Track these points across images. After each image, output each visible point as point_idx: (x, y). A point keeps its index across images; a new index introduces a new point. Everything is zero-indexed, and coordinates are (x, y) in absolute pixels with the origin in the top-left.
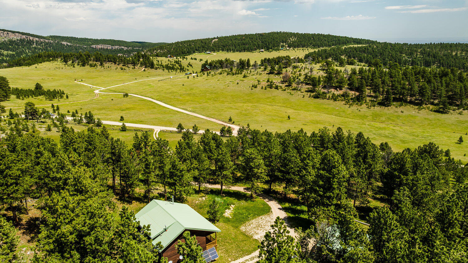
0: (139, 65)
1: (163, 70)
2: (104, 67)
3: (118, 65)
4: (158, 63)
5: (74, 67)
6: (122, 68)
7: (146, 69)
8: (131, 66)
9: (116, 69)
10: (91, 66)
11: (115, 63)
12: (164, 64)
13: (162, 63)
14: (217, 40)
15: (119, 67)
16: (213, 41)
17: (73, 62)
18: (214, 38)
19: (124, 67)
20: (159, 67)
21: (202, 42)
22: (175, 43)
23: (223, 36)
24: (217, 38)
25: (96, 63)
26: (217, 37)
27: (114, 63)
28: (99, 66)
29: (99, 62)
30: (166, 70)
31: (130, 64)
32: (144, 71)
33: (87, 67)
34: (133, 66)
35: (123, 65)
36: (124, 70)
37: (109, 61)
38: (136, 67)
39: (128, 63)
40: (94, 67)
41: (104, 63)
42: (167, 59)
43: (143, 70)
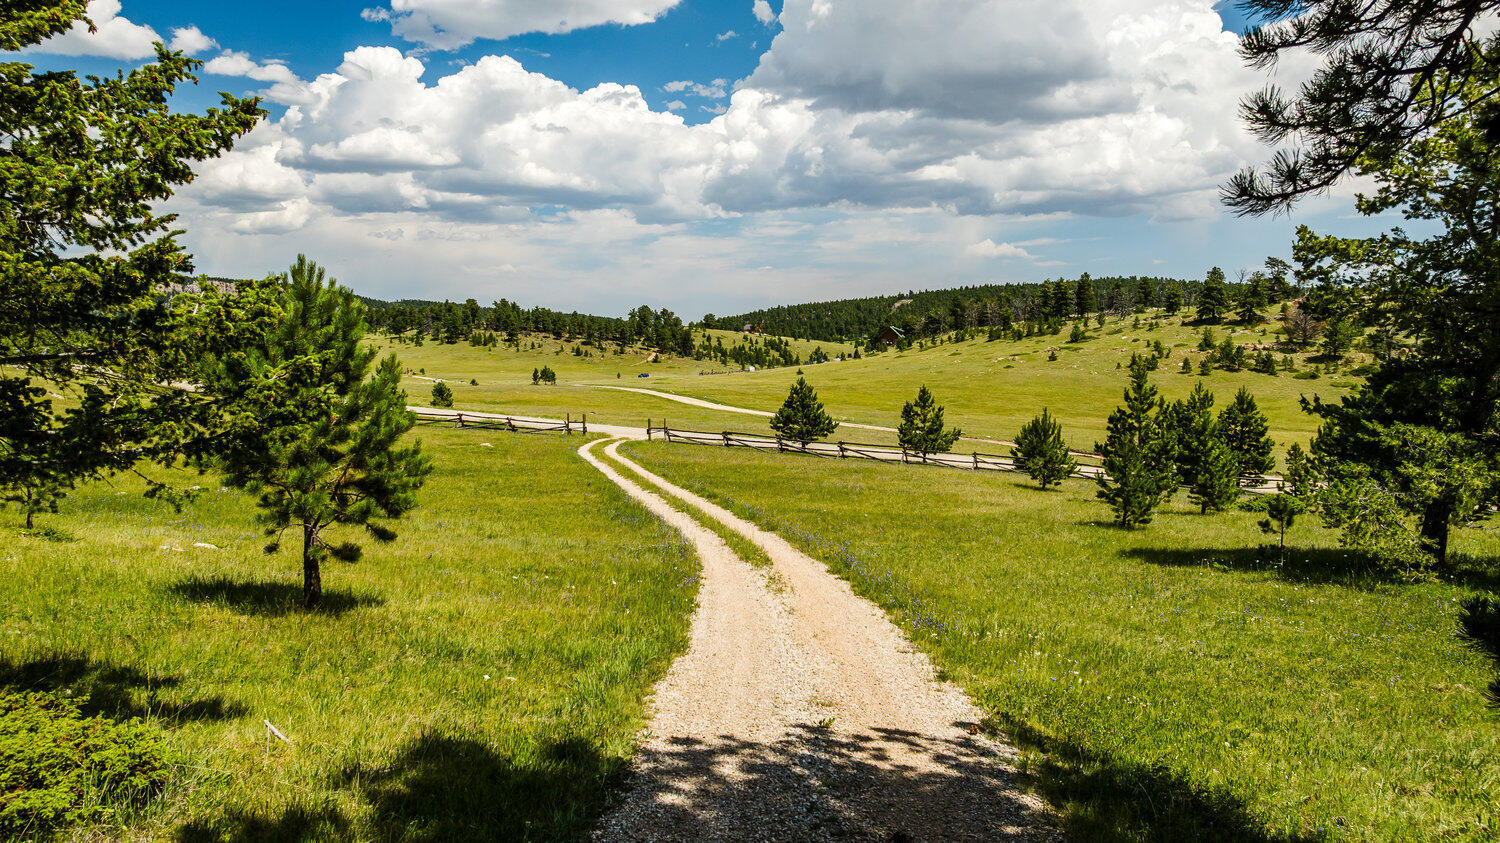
0: (639, 344)
1: (724, 362)
2: (517, 346)
3: (568, 341)
4: (707, 343)
5: (419, 344)
6: (578, 349)
7: (663, 357)
8: (611, 346)
9: (557, 353)
10: (476, 342)
11: (558, 336)
12: (727, 346)
13: (720, 344)
14: (909, 301)
15: (568, 347)
16: (897, 305)
17: (420, 333)
18: (901, 297)
19: (583, 348)
20: (708, 355)
21: (858, 308)
22: (771, 311)
23: (930, 290)
24: (910, 298)
25: (494, 334)
26: (911, 292)
27: (552, 336)
28: (500, 344)
29: (504, 333)
30: (732, 364)
31: (607, 339)
32: (655, 361)
33: (463, 346)
34: (618, 345)
35: (583, 343)
36: (586, 355)
37: (538, 330)
38: (627, 349)
39: (601, 338)
40: (485, 345)
41: (520, 336)
42: (741, 335)
43: (651, 359)
